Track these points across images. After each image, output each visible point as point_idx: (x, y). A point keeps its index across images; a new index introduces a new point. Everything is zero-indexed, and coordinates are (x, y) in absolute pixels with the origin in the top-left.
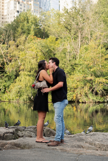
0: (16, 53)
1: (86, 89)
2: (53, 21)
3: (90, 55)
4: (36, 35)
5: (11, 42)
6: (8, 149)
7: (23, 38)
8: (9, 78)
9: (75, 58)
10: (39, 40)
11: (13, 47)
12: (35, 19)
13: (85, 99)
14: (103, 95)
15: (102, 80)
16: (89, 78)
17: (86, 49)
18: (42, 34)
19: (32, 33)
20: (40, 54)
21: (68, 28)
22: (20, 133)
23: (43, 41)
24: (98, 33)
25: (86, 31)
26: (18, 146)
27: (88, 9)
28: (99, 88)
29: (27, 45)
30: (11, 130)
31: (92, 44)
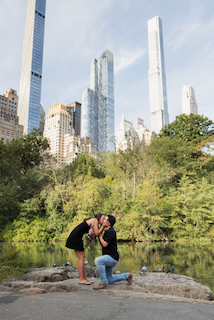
0: (74, 192)
1: (142, 227)
2: (109, 162)
3: (145, 193)
4: (93, 175)
5: (69, 182)
6: (53, 291)
7: (80, 178)
8: (67, 217)
9: (130, 196)
10: (96, 180)
11: (71, 187)
12: (92, 161)
13: (142, 238)
14: (159, 234)
15: (158, 218)
16: (145, 216)
17: (141, 188)
18: (99, 174)
19: (89, 173)
20: (96, 193)
21: (123, 168)
22: (69, 274)
23: (99, 181)
24: (151, 173)
25: (141, 170)
26: (63, 288)
27: (141, 150)
28: (155, 227)
29: (84, 185)
30: (60, 271)
31: (146, 183)
